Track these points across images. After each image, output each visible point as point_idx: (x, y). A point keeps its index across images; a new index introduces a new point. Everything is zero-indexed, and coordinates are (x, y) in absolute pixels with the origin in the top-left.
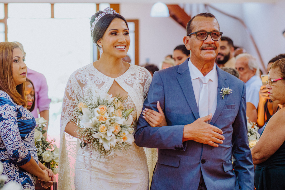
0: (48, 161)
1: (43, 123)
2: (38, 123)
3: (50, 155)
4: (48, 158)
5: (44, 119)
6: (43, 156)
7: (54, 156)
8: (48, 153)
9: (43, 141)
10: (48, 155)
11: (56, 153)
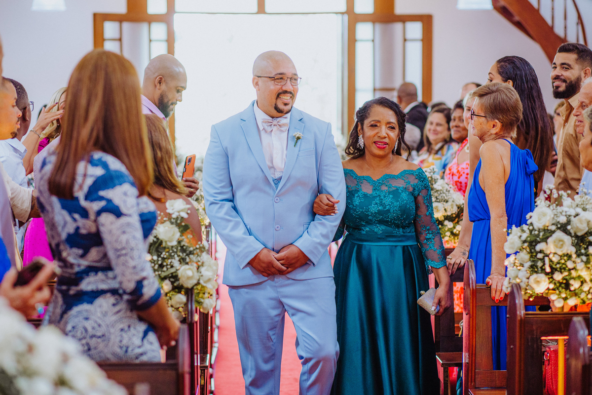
0: (190, 286)
1: (182, 210)
2: (173, 209)
3: (193, 273)
4: (189, 278)
5: (185, 203)
6: (179, 276)
7: (202, 276)
8: (190, 269)
9: (182, 247)
10: (190, 273)
11: (207, 270)
